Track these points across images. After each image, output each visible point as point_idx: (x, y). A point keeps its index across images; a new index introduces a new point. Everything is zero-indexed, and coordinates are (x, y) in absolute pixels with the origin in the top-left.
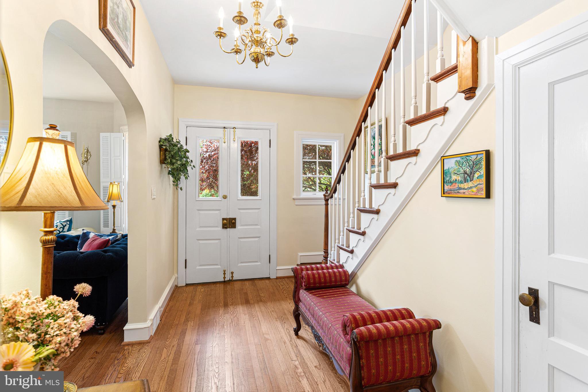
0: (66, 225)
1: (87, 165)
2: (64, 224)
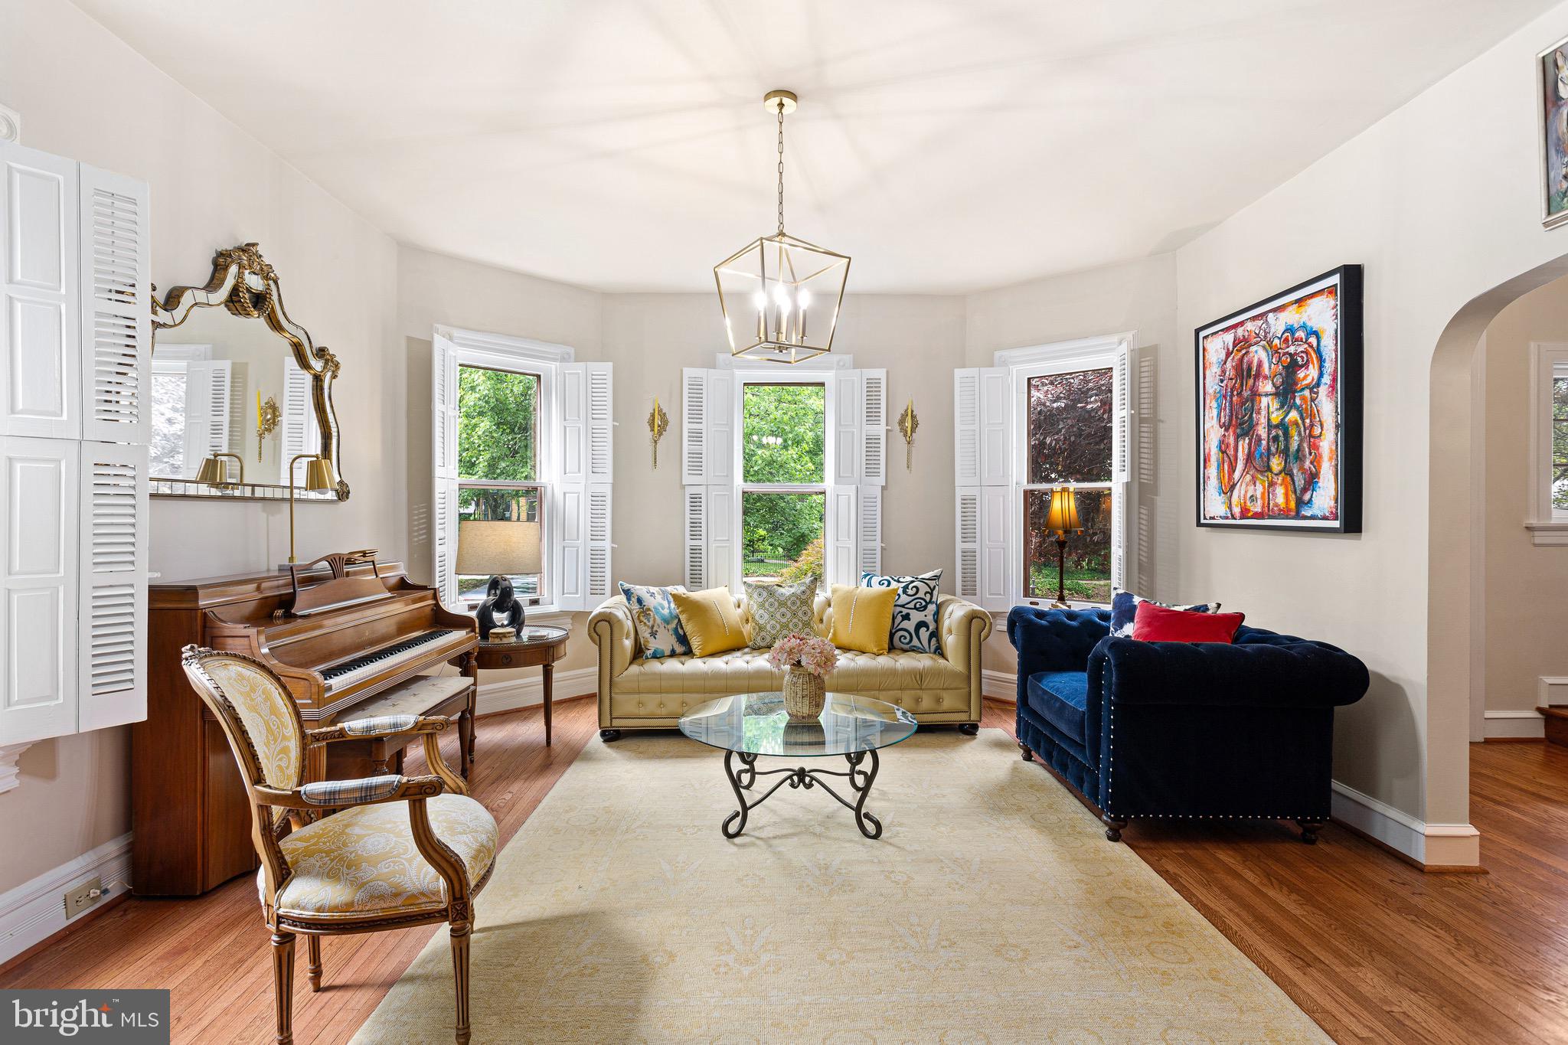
0: (934, 587)
2: (932, 584)
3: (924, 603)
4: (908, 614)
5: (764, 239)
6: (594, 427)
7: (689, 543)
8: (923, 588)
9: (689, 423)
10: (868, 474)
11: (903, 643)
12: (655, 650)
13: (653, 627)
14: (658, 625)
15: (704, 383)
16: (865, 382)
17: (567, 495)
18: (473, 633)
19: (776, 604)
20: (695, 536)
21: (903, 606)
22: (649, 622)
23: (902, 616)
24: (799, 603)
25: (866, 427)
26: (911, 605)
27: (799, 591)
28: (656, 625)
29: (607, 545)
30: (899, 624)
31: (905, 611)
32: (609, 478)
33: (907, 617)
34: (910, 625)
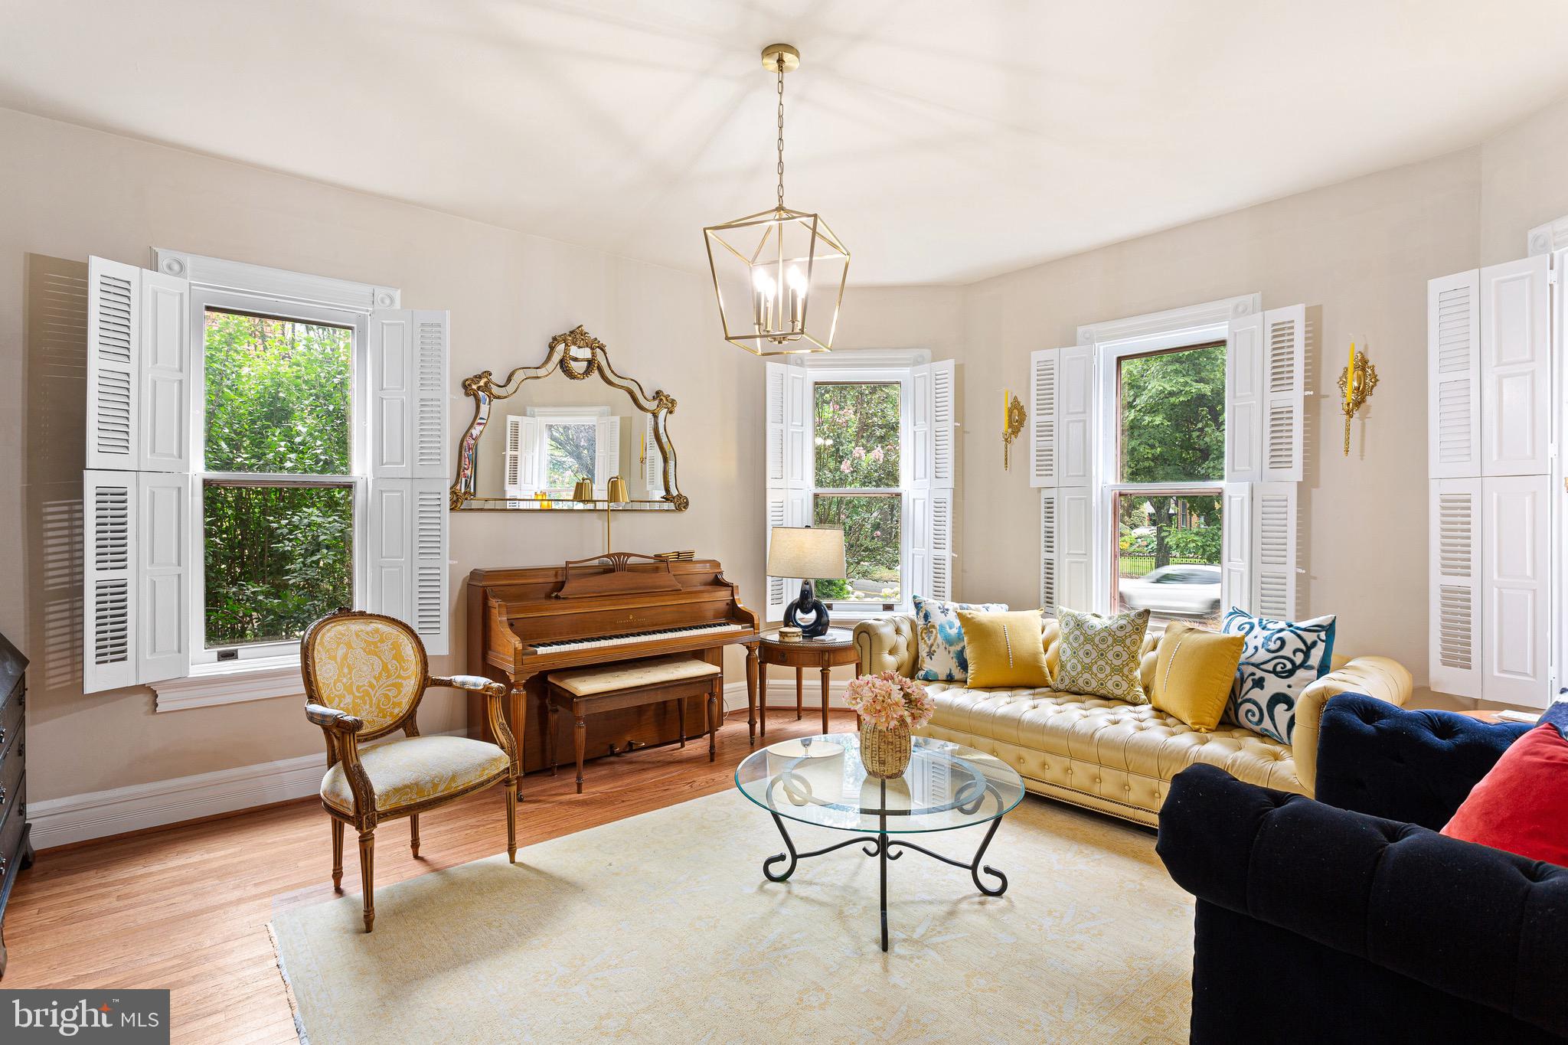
0: (1314, 644)
1: (1362, 418)
2: (1310, 637)
3: (1289, 666)
4: (1262, 679)
5: (708, 228)
6: (938, 430)
7: (1045, 555)
8: (1293, 643)
9: (1038, 415)
10: (1275, 465)
11: (1250, 721)
12: (927, 672)
13: (932, 646)
14: (938, 645)
15: (1056, 367)
16: (1269, 329)
17: (916, 501)
18: (752, 629)
19: (1082, 638)
20: (1050, 548)
21: (1257, 666)
22: (929, 639)
23: (1253, 680)
24: (1110, 640)
25: (1270, 397)
26: (1269, 666)
27: (1116, 625)
28: (935, 645)
29: (947, 554)
30: (1247, 693)
31: (1259, 674)
32: (949, 483)
33: (1259, 683)
34: (1262, 696)
